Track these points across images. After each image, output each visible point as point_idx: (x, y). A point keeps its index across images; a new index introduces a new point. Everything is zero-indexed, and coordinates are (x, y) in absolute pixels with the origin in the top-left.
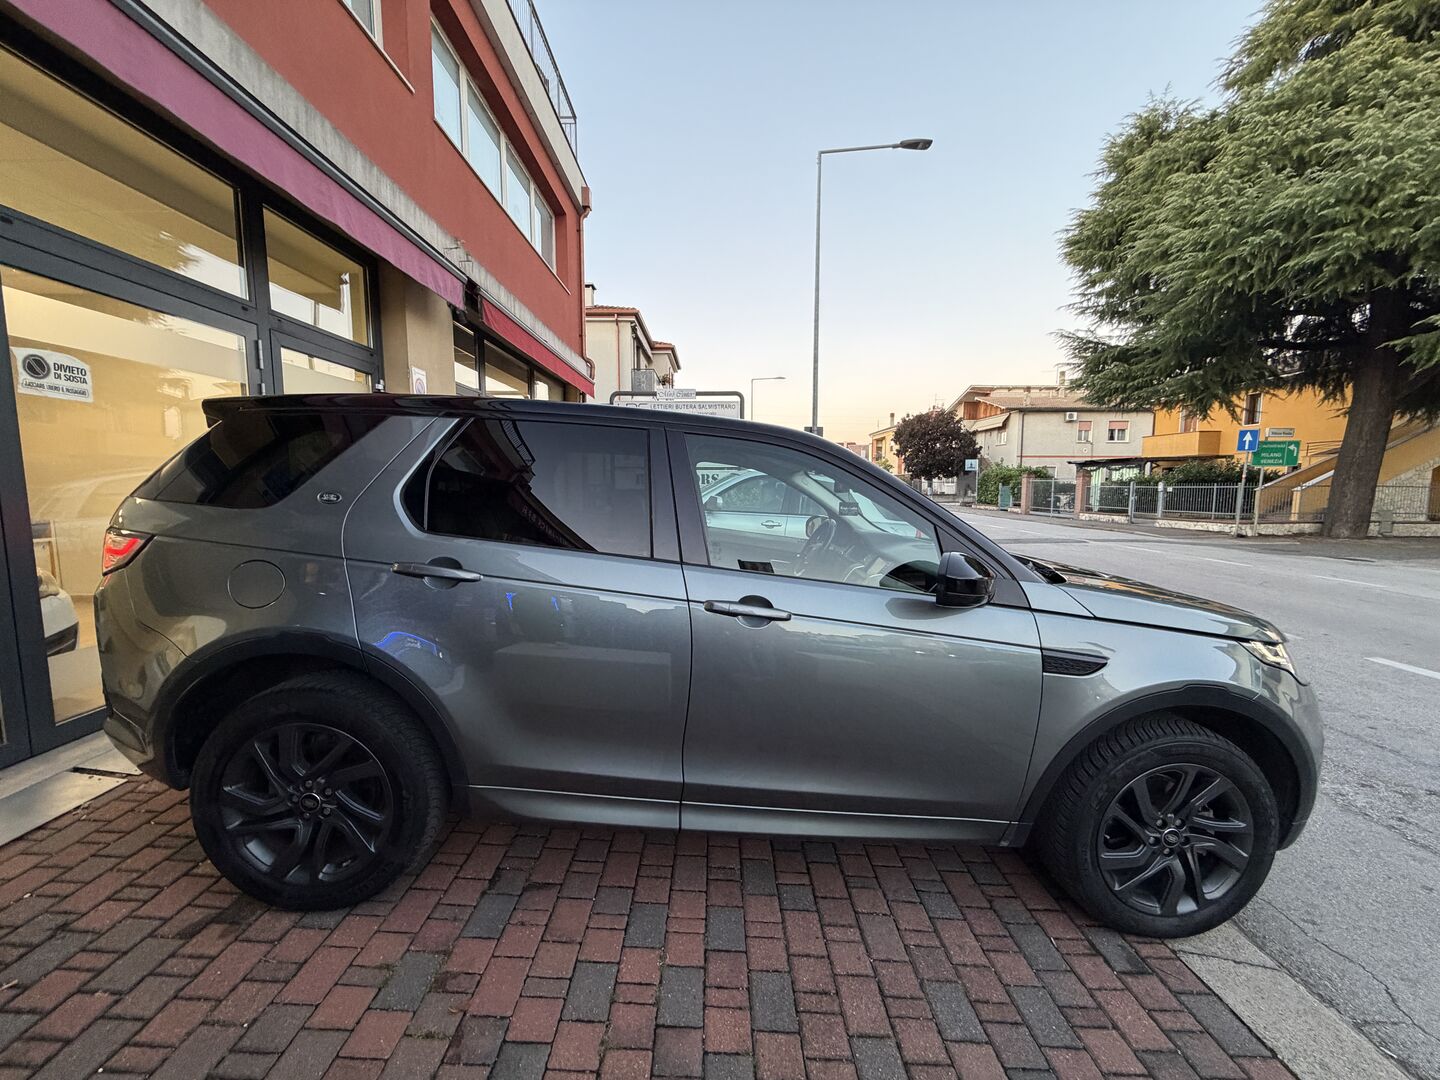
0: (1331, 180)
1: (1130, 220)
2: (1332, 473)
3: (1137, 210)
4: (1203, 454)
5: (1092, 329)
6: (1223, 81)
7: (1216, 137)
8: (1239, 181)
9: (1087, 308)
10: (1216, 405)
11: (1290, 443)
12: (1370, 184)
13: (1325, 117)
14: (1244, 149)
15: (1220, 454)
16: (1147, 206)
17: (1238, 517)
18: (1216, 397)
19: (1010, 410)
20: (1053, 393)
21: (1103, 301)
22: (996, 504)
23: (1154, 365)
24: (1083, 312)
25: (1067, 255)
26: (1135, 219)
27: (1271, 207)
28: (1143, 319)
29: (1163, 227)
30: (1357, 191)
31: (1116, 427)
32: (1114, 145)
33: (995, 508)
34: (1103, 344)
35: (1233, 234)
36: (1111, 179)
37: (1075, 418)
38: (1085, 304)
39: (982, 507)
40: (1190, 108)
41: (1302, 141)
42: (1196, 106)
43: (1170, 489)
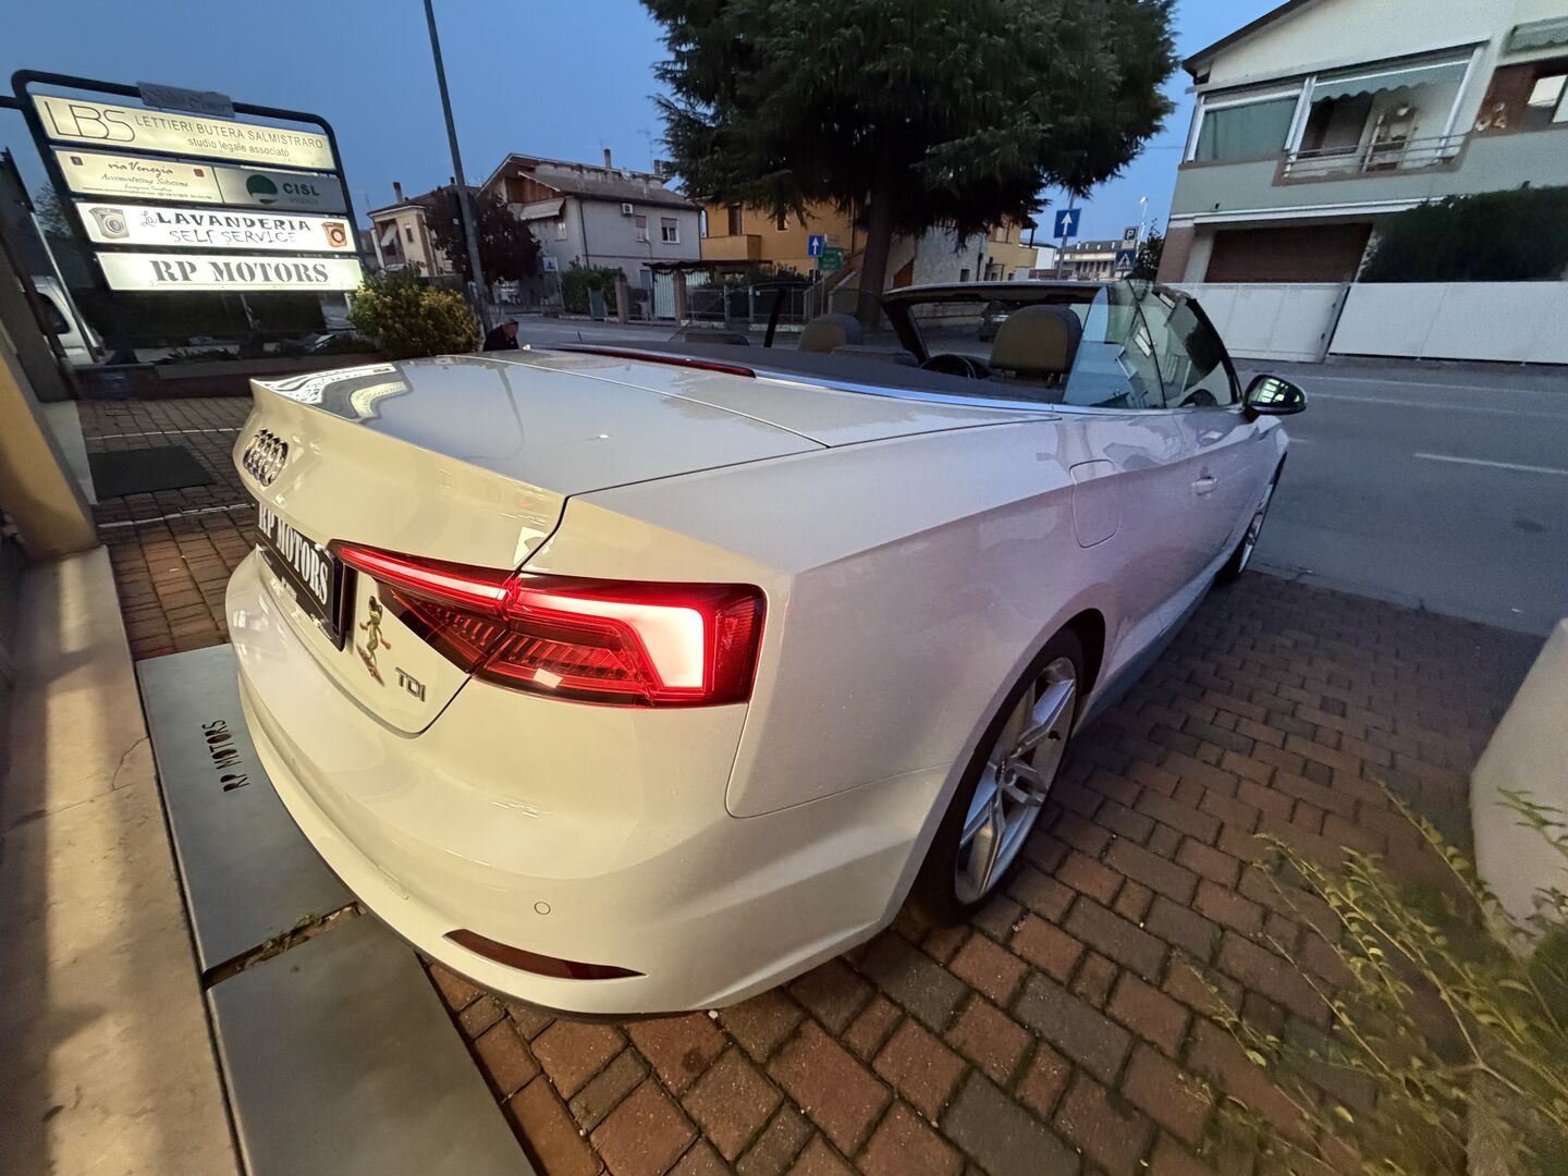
11: (838, 250)
15: (764, 258)
19: (564, 194)
22: (588, 313)
31: (668, 225)
37: (631, 211)
43: (758, 293)
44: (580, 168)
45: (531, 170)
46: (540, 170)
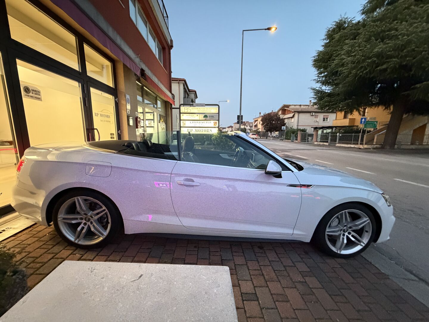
0: (391, 43)
1: (333, 54)
2: (385, 131)
3: (335, 51)
4: (350, 125)
5: (321, 87)
6: (362, 12)
7: (359, 29)
8: (365, 43)
9: (320, 81)
10: (355, 110)
11: (375, 122)
12: (402, 45)
13: (390, 24)
14: (367, 33)
15: (355, 125)
16: (339, 50)
17: (359, 144)
18: (355, 108)
19: (295, 112)
20: (307, 107)
21: (324, 79)
22: (290, 140)
23: (338, 98)
24: (318, 82)
25: (314, 64)
26: (334, 54)
27: (374, 51)
28: (335, 84)
29: (343, 57)
30: (398, 47)
31: (325, 117)
32: (329, 31)
33: (290, 141)
34: (324, 92)
35: (363, 59)
36: (328, 41)
37: (314, 114)
38: (319, 80)
39: (286, 140)
40: (352, 20)
41: (384, 31)
42: (354, 19)
43: (340, 135)
44: (300, 106)
45: (288, 107)
46: (290, 107)
